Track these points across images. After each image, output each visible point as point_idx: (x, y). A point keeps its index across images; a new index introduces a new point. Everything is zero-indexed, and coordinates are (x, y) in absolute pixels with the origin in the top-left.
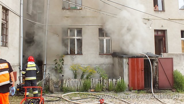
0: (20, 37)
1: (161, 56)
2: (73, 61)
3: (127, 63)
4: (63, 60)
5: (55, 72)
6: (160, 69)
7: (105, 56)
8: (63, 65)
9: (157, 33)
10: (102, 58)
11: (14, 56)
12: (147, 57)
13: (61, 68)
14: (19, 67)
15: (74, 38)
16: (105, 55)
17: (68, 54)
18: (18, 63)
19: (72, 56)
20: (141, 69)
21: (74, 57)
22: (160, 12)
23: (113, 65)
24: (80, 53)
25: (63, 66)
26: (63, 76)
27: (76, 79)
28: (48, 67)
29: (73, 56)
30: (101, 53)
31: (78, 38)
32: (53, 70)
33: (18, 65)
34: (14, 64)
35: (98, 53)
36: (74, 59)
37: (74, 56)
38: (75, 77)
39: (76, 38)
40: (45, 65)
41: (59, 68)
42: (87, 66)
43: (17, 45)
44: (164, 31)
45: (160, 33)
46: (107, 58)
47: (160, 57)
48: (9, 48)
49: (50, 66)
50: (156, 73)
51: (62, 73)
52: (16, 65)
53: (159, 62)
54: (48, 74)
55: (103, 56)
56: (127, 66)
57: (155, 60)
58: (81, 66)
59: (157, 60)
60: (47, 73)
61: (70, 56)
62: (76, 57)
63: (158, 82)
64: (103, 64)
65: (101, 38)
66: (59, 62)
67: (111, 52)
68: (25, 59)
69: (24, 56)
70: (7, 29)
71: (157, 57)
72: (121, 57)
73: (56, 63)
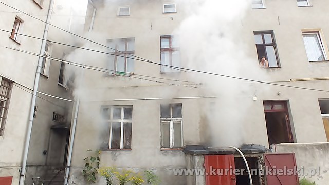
0: (29, 121)
1: (271, 151)
2: (115, 160)
3: (201, 165)
4: (98, 159)
5: (83, 180)
7: (171, 153)
8: (98, 167)
9: (272, 108)
10: (165, 155)
11: (12, 150)
12: (240, 154)
13: (93, 174)
14: (20, 168)
15: (120, 121)
16: (172, 151)
17: (107, 149)
18: (19, 161)
19: (114, 152)
20: (231, 176)
21: (116, 155)
24: (128, 148)
25: (97, 169)
28: (73, 170)
29: (116, 151)
30: (165, 148)
31: (126, 121)
32: (82, 177)
33: (19, 165)
34: (11, 164)
35: (159, 147)
36: (116, 157)
37: (117, 153)
39: (123, 120)
40: (69, 167)
41: (89, 172)
42: (138, 171)
44: (285, 103)
45: (278, 107)
46: (175, 155)
47: (268, 153)
48: (4, 138)
49: (77, 169)
50: (264, 184)
51: (96, 182)
52: (14, 165)
53: (266, 162)
54: (73, 183)
55: (168, 153)
57: (258, 159)
58: (128, 169)
59: (263, 158)
60: (71, 181)
61: (111, 151)
62: (120, 154)
64: (167, 167)
65: (164, 120)
66: (90, 162)
67: (183, 145)
68: (47, 158)
69: (45, 153)
70: (6, 109)
71: (261, 152)
72: (192, 154)
73: (87, 164)
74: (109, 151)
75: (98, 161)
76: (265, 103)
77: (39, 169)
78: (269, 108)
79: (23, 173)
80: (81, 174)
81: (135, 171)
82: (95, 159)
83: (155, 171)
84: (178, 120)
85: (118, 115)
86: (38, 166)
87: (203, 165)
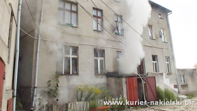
0: (16, 51)
2: (69, 82)
5: (47, 96)
6: (148, 86)
10: (97, 78)
15: (69, 56)
16: (100, 76)
17: (62, 74)
19: (68, 77)
20: (136, 87)
23: (108, 85)
24: (77, 74)
25: (57, 88)
28: (39, 90)
31: (74, 56)
33: (11, 88)
35: (94, 73)
36: (70, 79)
37: (70, 77)
39: (71, 56)
40: (36, 88)
49: (41, 89)
51: (57, 97)
54: (39, 99)
56: (125, 85)
57: (143, 79)
60: (37, 98)
61: (65, 76)
62: (72, 77)
64: (99, 84)
65: (96, 58)
67: (105, 72)
83: (93, 87)
84: (103, 59)
85: (68, 53)
87: (126, 82)
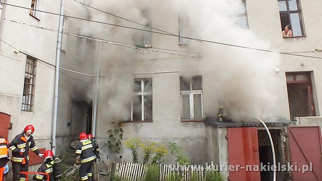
0: (54, 96)
1: (294, 123)
2: (137, 132)
3: (224, 137)
4: (121, 130)
5: (108, 150)
6: (294, 149)
7: (192, 125)
8: (122, 138)
9: (295, 79)
10: (186, 126)
11: (43, 125)
12: (264, 126)
13: (117, 144)
14: (50, 141)
15: (139, 94)
16: (193, 123)
17: (129, 121)
18: (49, 134)
19: (136, 124)
20: (254, 148)
21: (138, 127)
22: (295, 39)
23: (206, 139)
24: (149, 119)
25: (121, 140)
26: (121, 157)
27: (136, 163)
29: (138, 123)
30: (185, 120)
31: (146, 94)
32: (106, 147)
33: (50, 138)
35: (180, 119)
37: (139, 125)
38: (135, 160)
39: (142, 93)
41: (114, 143)
42: (160, 141)
43: (49, 109)
44: (308, 74)
45: (300, 79)
46: (195, 127)
47: (292, 125)
48: (34, 113)
49: (101, 140)
50: (286, 156)
51: (120, 152)
52: (46, 138)
53: (289, 135)
55: (189, 125)
56: (225, 141)
57: (282, 132)
58: (150, 140)
59: (286, 131)
61: (133, 123)
62: (142, 126)
63: (290, 175)
64: (188, 138)
65: (184, 92)
66: (114, 133)
67: (203, 116)
68: (71, 129)
69: (69, 124)
70: (33, 86)
71: (285, 125)
72: (215, 127)
73: (111, 136)
74: (130, 123)
75: (121, 133)
76: (288, 74)
77: (65, 139)
78: (291, 79)
79: (54, 145)
80: (106, 145)
81: (157, 142)
82: (118, 131)
83: (176, 142)
86: (64, 137)
87: (226, 137)
